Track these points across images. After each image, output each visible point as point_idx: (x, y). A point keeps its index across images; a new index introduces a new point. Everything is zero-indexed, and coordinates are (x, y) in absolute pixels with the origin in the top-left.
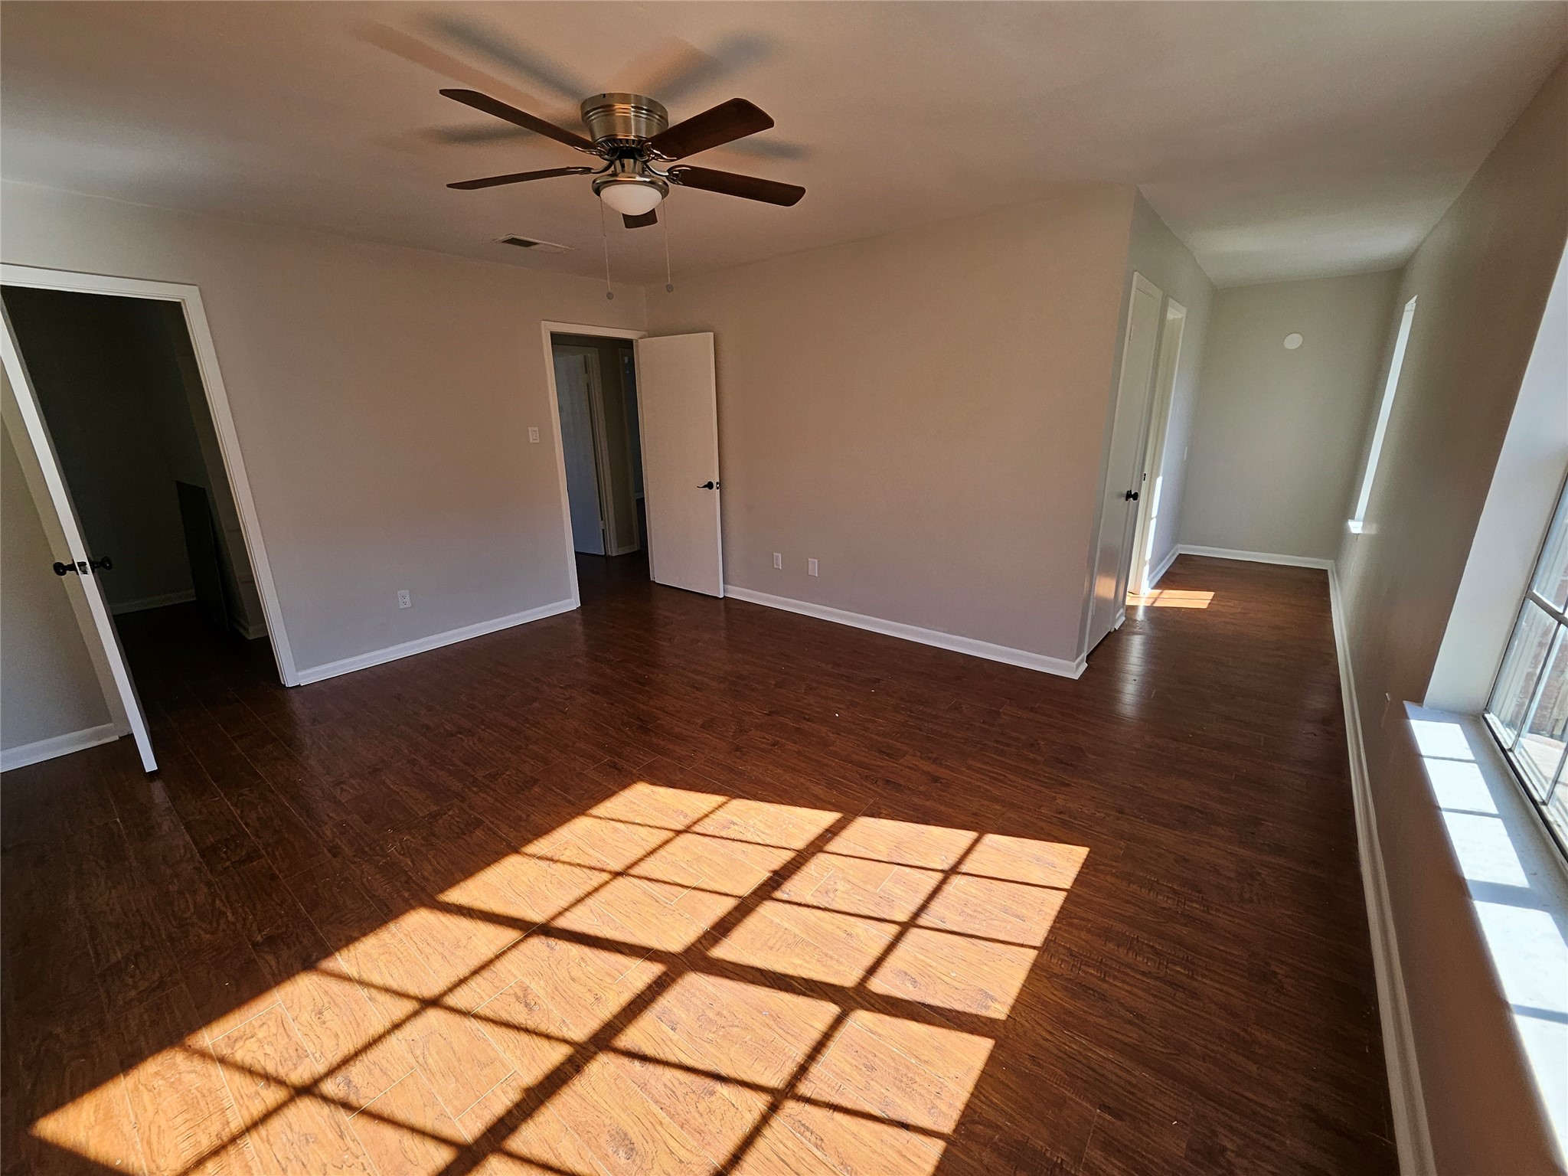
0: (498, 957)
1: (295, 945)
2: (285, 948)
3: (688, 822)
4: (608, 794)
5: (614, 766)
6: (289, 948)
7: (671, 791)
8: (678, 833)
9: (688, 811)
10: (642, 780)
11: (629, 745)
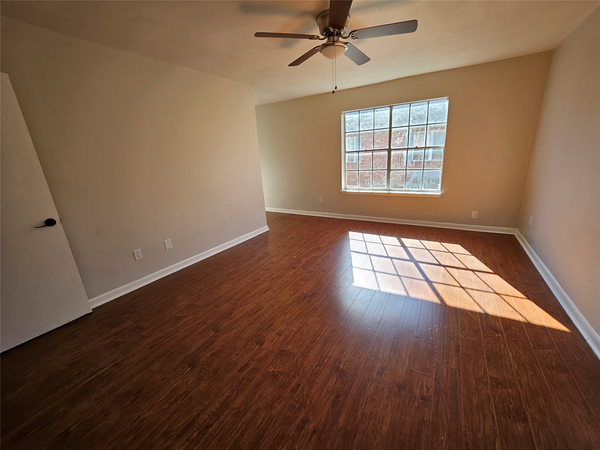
0: (442, 284)
1: (489, 324)
2: (492, 325)
6: (491, 323)
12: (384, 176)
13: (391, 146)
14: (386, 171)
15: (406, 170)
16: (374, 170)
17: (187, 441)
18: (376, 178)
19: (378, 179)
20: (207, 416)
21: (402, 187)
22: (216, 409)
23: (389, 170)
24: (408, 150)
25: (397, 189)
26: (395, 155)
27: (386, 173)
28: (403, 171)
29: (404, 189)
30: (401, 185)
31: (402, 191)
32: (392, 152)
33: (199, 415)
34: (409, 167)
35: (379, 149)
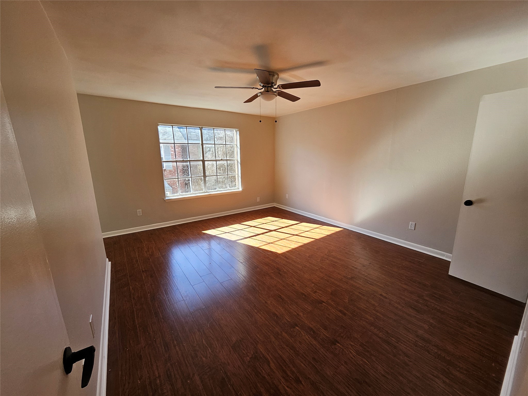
3: (269, 244)
4: (287, 252)
5: (287, 259)
7: (272, 250)
8: (271, 243)
9: (269, 246)
10: (279, 254)
11: (284, 264)
12: (202, 181)
13: (205, 158)
14: (203, 177)
15: (217, 175)
16: (193, 177)
17: (398, 343)
18: (195, 184)
19: (196, 185)
20: (380, 333)
21: (216, 189)
22: (375, 329)
23: (205, 176)
24: (217, 161)
25: (212, 190)
26: (208, 164)
27: (203, 178)
28: (215, 176)
29: (217, 190)
30: (215, 187)
31: (217, 191)
32: (205, 162)
33: (380, 338)
34: (220, 173)
35: (194, 159)
